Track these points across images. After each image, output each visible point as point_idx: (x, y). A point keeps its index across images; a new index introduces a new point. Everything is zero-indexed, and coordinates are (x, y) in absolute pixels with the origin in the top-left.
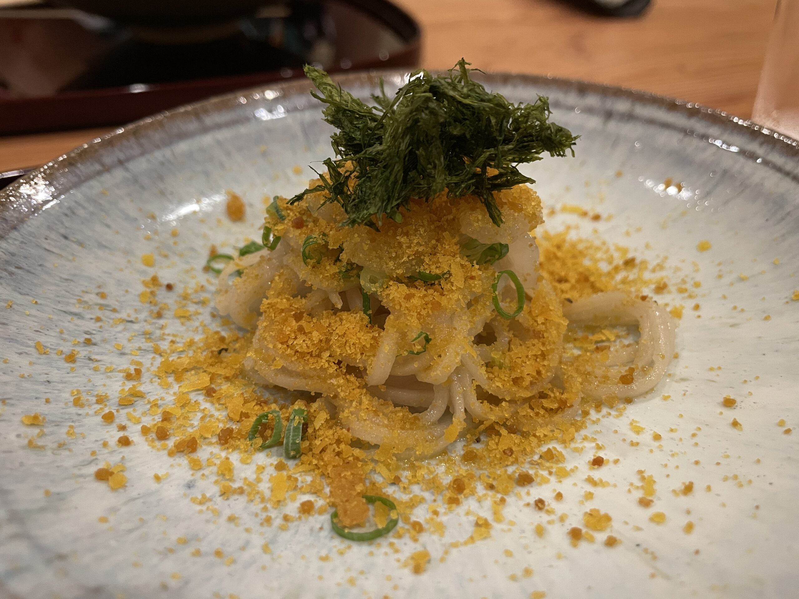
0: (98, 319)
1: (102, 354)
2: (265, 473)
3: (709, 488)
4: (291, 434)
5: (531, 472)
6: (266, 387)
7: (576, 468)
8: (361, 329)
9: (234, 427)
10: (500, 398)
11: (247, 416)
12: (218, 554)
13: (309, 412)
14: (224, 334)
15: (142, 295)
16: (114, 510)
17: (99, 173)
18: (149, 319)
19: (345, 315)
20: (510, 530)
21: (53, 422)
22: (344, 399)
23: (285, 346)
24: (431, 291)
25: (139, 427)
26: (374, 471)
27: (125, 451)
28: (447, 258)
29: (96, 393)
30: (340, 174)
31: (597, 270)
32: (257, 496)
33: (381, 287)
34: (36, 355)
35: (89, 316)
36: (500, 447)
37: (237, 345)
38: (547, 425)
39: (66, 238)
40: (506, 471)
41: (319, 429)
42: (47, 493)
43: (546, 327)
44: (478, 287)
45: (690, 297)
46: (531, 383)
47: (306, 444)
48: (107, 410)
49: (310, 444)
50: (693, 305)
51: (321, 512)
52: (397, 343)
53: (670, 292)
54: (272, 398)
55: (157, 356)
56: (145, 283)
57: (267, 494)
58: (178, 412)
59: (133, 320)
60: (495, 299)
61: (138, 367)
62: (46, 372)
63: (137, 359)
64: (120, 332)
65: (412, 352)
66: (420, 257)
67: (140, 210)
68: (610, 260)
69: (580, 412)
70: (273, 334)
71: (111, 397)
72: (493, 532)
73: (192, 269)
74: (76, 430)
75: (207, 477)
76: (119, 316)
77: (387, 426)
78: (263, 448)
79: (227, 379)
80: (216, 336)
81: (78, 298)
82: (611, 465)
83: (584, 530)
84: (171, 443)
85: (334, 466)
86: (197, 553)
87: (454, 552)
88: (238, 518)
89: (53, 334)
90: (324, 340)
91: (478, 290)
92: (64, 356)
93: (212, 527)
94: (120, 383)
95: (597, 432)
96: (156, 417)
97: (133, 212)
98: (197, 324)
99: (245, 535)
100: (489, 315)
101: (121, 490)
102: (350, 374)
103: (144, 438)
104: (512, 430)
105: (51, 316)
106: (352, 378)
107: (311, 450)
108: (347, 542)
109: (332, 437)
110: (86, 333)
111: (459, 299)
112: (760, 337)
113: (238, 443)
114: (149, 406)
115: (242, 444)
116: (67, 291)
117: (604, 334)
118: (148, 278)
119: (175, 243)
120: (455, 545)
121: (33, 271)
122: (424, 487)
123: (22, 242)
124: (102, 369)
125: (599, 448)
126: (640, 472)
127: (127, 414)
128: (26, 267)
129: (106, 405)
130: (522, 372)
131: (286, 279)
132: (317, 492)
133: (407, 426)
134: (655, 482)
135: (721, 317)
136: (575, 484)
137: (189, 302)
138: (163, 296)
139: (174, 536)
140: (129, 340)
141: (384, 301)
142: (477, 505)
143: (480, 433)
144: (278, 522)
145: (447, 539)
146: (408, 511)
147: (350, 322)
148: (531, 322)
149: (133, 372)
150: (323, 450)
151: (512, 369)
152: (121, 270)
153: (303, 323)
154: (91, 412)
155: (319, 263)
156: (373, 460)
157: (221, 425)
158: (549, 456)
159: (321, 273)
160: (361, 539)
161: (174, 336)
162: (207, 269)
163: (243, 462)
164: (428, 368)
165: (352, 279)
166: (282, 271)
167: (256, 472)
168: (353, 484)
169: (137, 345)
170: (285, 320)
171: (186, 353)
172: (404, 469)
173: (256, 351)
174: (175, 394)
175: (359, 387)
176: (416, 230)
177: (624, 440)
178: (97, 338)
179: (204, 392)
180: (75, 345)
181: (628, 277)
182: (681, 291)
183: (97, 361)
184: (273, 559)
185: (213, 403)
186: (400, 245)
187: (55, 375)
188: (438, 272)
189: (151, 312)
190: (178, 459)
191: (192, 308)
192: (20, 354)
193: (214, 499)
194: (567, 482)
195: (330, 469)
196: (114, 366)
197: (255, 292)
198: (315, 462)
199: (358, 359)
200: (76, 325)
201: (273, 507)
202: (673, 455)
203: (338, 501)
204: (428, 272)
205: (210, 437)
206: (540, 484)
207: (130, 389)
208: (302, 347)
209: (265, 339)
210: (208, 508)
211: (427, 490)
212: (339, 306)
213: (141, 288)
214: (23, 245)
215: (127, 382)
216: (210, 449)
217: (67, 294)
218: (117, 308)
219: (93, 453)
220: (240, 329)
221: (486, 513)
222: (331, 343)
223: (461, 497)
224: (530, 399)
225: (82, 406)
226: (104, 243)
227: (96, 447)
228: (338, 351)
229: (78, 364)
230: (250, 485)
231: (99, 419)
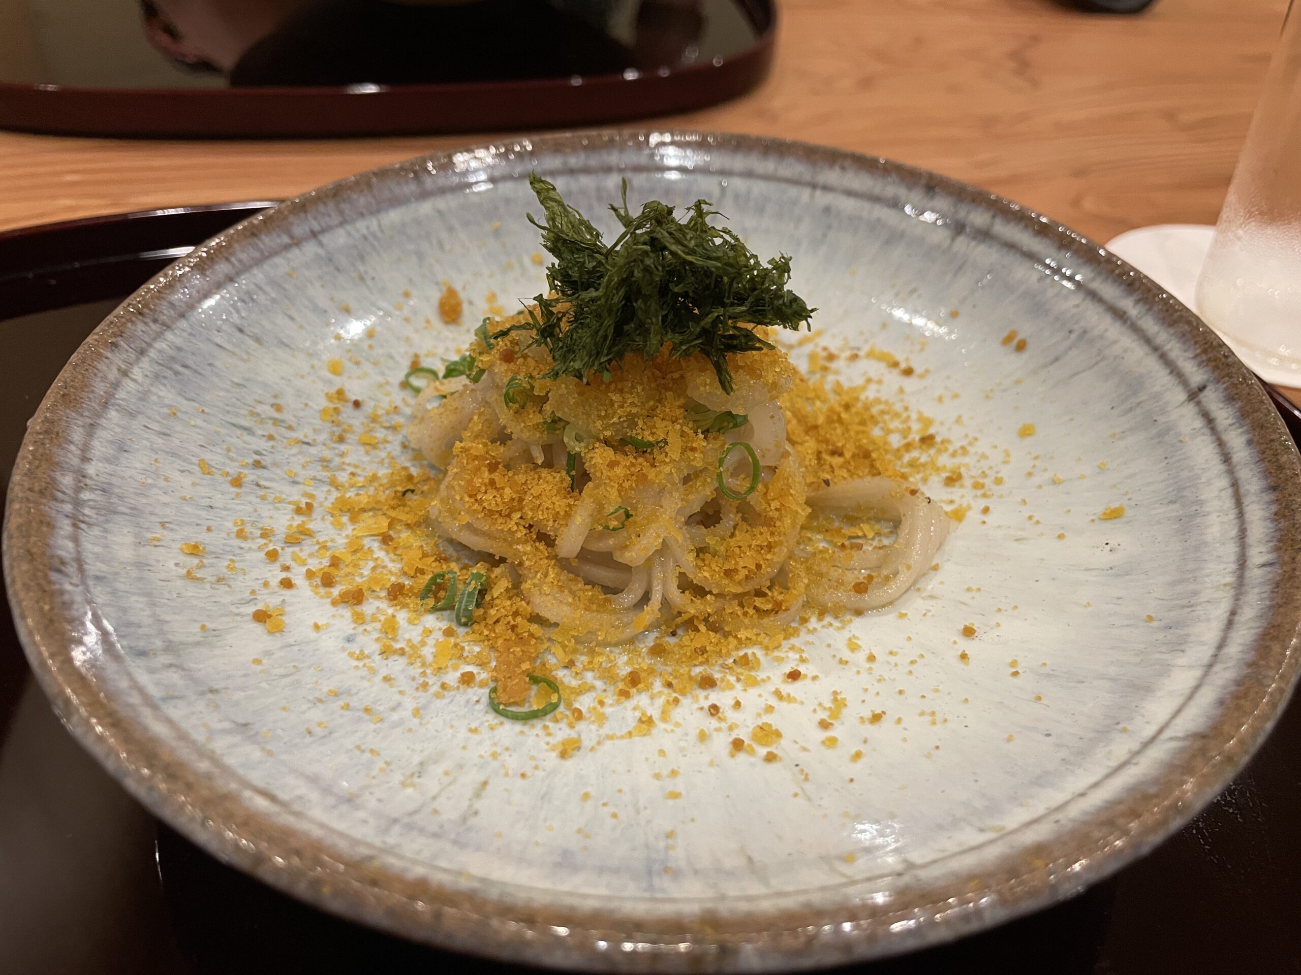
0: (271, 438)
1: (272, 480)
2: (431, 637)
3: (899, 721)
4: (465, 599)
5: (717, 676)
6: (451, 541)
7: (769, 678)
8: (558, 492)
9: (407, 583)
10: (707, 589)
11: (422, 572)
12: (367, 710)
13: (488, 577)
14: (414, 471)
15: (324, 411)
16: (268, 653)
17: (287, 247)
18: (328, 442)
19: (544, 473)
20: (672, 731)
21: (213, 553)
22: (529, 568)
23: (473, 500)
24: (640, 460)
25: (304, 569)
26: (548, 650)
27: (287, 593)
28: (665, 423)
29: (261, 525)
30: (552, 313)
31: (886, 443)
32: (419, 660)
33: (586, 447)
34: (200, 475)
35: (260, 432)
36: (693, 643)
37: (425, 488)
38: (753, 628)
39: (241, 331)
40: (690, 671)
41: (497, 597)
42: (203, 627)
43: (781, 514)
44: (697, 459)
45: (984, 495)
46: (747, 577)
47: (481, 611)
48: (271, 547)
49: (485, 613)
50: (982, 507)
51: (482, 685)
52: (591, 515)
53: (962, 486)
54: (455, 554)
55: (333, 489)
56: (329, 397)
57: (430, 658)
58: (349, 558)
59: (311, 442)
60: (720, 475)
61: (309, 501)
62: (209, 495)
63: (310, 490)
64: (294, 455)
65: (607, 527)
66: (633, 419)
67: (332, 299)
68: (905, 432)
69: (798, 618)
70: (462, 483)
71: (277, 532)
72: (654, 731)
73: (387, 383)
74: (237, 565)
75: (369, 632)
76: (294, 435)
77: (570, 605)
78: (434, 610)
79: (408, 526)
80: (403, 473)
81: (250, 408)
82: (808, 681)
83: (746, 742)
84: (336, 591)
85: (505, 640)
86: (347, 707)
87: (608, 743)
88: (394, 679)
89: (219, 451)
90: (517, 499)
91: (698, 464)
92: (230, 478)
93: (366, 684)
94: (288, 517)
95: (807, 643)
96: (324, 561)
97: (323, 303)
98: (383, 454)
99: (398, 697)
100: (709, 493)
101: (278, 635)
102: (540, 541)
103: (307, 583)
104: (714, 628)
105: (219, 429)
106: (542, 546)
107: (485, 619)
108: (502, 719)
109: (509, 608)
110: (257, 453)
111: (671, 473)
112: (1042, 559)
113: (408, 600)
114: (317, 547)
115: (412, 602)
116: (237, 399)
117: (861, 529)
118: (333, 390)
119: (370, 347)
120: (610, 737)
121: (200, 370)
122: (598, 675)
123: (191, 334)
124: (271, 499)
125: (803, 660)
126: (835, 693)
127: (293, 553)
128: (193, 366)
129: (270, 541)
130: (737, 563)
131: (486, 420)
132: (482, 665)
133: (594, 607)
134: (845, 705)
135: (1009, 527)
136: (760, 695)
137: (377, 426)
138: (348, 414)
139: (326, 687)
140: (304, 467)
141: (587, 464)
142: (649, 701)
143: (678, 626)
144: (435, 688)
145: (604, 731)
146: (573, 697)
147: (547, 482)
148: (764, 505)
149: (303, 506)
150: (497, 621)
151: (726, 558)
152: (302, 377)
153: (496, 476)
154: (254, 547)
155: (523, 408)
156: (550, 639)
157: (393, 579)
158: (744, 662)
159: (524, 422)
160: (516, 717)
161: (356, 466)
162: (405, 385)
163: (410, 622)
164: (625, 547)
165: (558, 432)
166: (482, 409)
167: (422, 635)
168: (521, 661)
169: (312, 473)
170: (478, 469)
171: (365, 489)
172: (582, 654)
173: (442, 501)
174: (347, 536)
175: (547, 558)
176: (633, 387)
177: (834, 656)
178: (267, 460)
179: (380, 538)
180: (243, 466)
181: (919, 459)
182: (977, 486)
183: (266, 488)
184: (421, 724)
185: (387, 552)
186: (612, 403)
187: (219, 500)
188: (651, 439)
189: (333, 433)
190: (340, 610)
191: (380, 434)
192: (183, 471)
193: (373, 657)
194: (753, 692)
195: (500, 641)
196: (284, 496)
197: (452, 428)
198: (486, 632)
199: (550, 528)
200: (245, 442)
201: (432, 674)
202: (879, 681)
203: (501, 676)
204: (640, 438)
205: (378, 590)
206: (723, 690)
207: (299, 525)
208: (490, 504)
209: (453, 487)
210: (364, 665)
211: (600, 678)
212: (540, 462)
213: (324, 403)
214: (191, 338)
215: (296, 517)
216: (377, 603)
217: (238, 403)
218: (294, 425)
219: (253, 592)
220: (432, 467)
221: (654, 711)
222: (524, 503)
223: (633, 691)
224: (743, 594)
225: (245, 538)
226: (285, 340)
227: (256, 586)
228: (530, 513)
229: (244, 489)
230: (413, 647)
231: (262, 555)
